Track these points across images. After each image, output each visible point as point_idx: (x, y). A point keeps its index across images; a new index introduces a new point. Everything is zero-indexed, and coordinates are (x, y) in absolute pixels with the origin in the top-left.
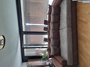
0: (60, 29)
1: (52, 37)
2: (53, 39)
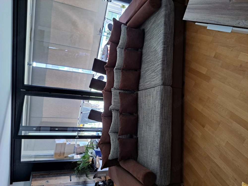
0: (140, 88)
2: (121, 114)
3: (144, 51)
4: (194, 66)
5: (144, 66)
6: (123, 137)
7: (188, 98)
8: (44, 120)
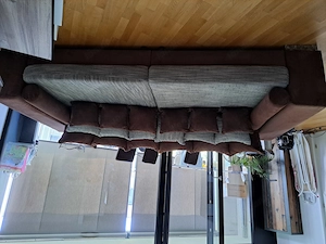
0: (153, 105)
1: (181, 133)
2: (189, 131)
3: (101, 101)
4: (118, 35)
5: (123, 101)
6: (220, 125)
7: (164, 41)
8: (198, 213)
